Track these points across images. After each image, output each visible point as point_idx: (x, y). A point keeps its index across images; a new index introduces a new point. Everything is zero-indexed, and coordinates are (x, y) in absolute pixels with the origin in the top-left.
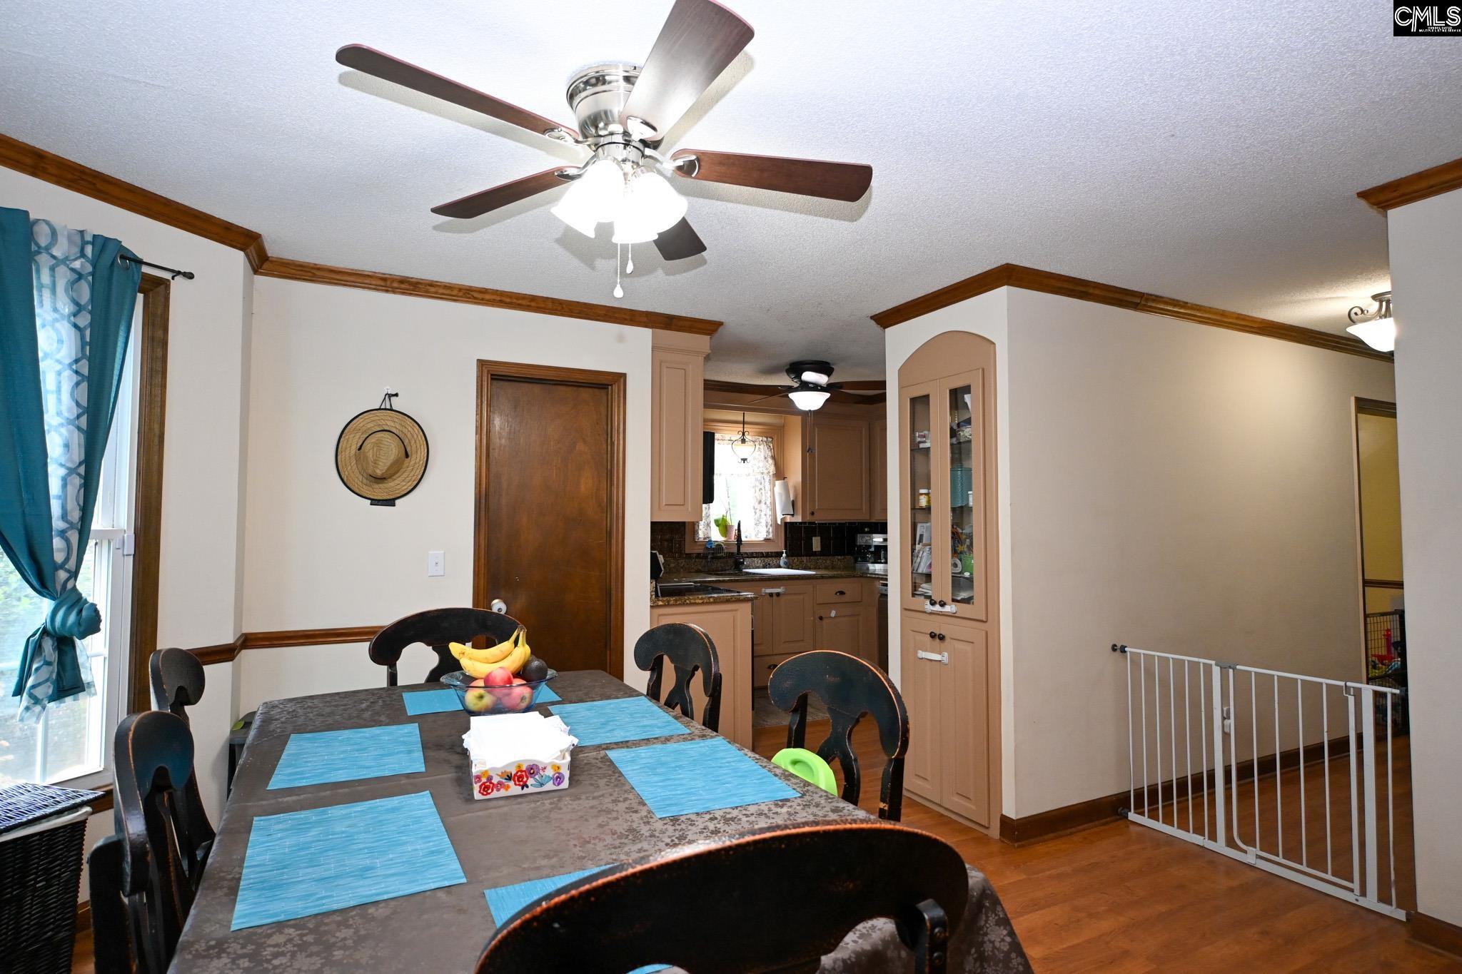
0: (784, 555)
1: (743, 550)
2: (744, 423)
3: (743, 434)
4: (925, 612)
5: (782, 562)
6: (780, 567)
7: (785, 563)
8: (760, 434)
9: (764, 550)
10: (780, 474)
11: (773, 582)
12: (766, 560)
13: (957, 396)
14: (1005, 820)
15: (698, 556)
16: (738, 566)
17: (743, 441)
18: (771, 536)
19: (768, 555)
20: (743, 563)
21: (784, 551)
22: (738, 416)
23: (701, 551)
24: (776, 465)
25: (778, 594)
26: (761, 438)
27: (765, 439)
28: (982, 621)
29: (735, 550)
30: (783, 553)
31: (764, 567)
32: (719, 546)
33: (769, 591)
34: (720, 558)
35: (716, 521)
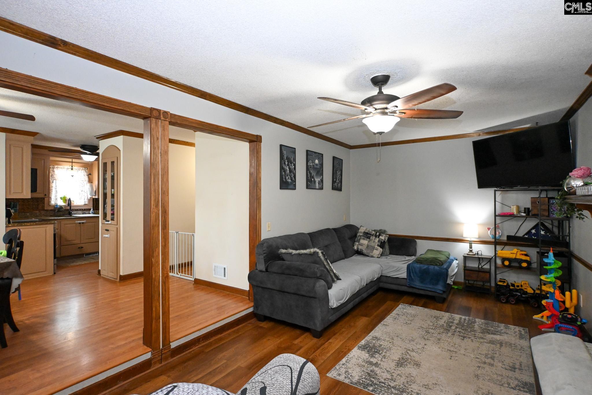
0: (92, 210)
1: (72, 208)
2: (72, 162)
3: (72, 167)
4: (105, 224)
5: (91, 212)
6: (90, 214)
7: (92, 212)
8: (82, 167)
9: (83, 208)
10: (90, 181)
11: (81, 219)
12: (84, 211)
13: (113, 163)
14: (121, 276)
15: (51, 210)
16: (70, 214)
17: (72, 169)
18: (87, 203)
19: (85, 210)
20: (72, 213)
21: (92, 208)
22: (70, 160)
23: (53, 209)
24: (89, 178)
25: (83, 223)
26: (82, 168)
27: (84, 168)
28: (116, 225)
29: (69, 208)
30: (91, 209)
31: (83, 214)
32: (61, 207)
33: (79, 222)
34: (61, 211)
35: (61, 198)
